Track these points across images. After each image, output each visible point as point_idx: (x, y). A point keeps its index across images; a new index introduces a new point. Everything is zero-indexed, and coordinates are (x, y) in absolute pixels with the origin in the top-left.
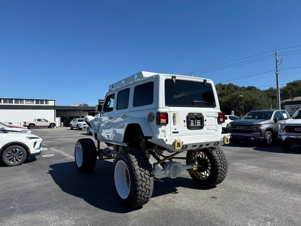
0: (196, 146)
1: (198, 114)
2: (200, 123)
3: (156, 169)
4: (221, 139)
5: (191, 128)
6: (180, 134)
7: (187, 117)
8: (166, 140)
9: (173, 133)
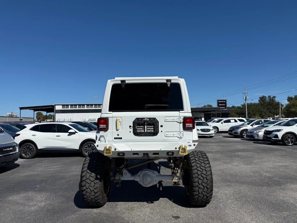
0: (137, 154)
1: (150, 119)
2: (153, 129)
3: (123, 174)
4: (176, 148)
5: (139, 134)
6: (123, 140)
7: (134, 123)
8: (98, 146)
9: (115, 138)
